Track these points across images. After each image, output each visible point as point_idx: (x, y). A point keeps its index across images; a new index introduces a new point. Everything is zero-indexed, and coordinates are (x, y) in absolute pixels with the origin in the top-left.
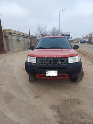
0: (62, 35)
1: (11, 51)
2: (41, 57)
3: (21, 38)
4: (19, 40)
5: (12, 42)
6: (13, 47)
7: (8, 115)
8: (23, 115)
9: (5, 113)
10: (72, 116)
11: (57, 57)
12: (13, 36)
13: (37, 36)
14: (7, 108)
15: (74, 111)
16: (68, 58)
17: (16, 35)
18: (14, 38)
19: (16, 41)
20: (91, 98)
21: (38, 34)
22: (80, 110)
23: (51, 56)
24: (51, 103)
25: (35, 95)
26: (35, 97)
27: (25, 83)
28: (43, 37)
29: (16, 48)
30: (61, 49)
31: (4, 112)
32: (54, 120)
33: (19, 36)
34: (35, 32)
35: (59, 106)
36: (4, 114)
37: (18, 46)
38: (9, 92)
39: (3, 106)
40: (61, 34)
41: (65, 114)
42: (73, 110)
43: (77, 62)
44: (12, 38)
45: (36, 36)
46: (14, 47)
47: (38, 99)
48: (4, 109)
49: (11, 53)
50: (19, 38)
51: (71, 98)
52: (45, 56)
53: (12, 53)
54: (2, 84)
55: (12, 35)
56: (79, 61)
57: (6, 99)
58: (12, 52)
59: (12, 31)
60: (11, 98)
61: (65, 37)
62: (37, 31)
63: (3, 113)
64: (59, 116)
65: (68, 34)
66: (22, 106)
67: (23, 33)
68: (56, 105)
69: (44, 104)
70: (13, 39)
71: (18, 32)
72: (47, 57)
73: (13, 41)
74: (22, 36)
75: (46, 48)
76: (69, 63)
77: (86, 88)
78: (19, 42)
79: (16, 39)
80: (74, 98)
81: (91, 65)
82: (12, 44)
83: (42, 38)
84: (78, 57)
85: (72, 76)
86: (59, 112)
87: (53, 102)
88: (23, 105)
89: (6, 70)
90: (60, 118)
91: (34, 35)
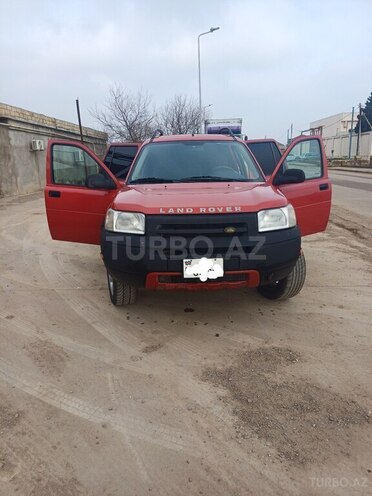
0: (210, 132)
1: (7, 192)
2: (161, 212)
3: (46, 138)
4: (38, 148)
5: (9, 155)
6: (13, 178)
7: (63, 407)
8: (116, 402)
9: (54, 403)
10: (275, 395)
11: (220, 211)
12: (11, 133)
13: (110, 132)
14: (52, 388)
15: (279, 382)
16: (256, 213)
17: (23, 127)
18: (17, 140)
19: (26, 154)
20: (331, 342)
21: (116, 122)
22: (298, 377)
23: (199, 208)
24: (203, 363)
25: (144, 345)
26: (146, 351)
27: (98, 308)
28: (155, 140)
29: (25, 183)
30: (227, 183)
31: (48, 401)
32: (221, 408)
33: (38, 134)
34: (101, 116)
35: (229, 371)
36: (50, 406)
37: (36, 173)
38: (46, 342)
39: (39, 383)
40: (206, 123)
41: (254, 391)
42: (277, 379)
43: (287, 226)
44: (10, 139)
45: (108, 132)
46: (19, 179)
47: (155, 356)
48: (44, 392)
49: (10, 204)
50: (37, 141)
51: (267, 346)
52: (175, 209)
53: (13, 201)
54: (12, 317)
55: (8, 128)
56: (292, 225)
57: (42, 363)
58: (10, 199)
59: (7, 112)
60: (60, 357)
61: (236, 140)
62: (109, 112)
63: (44, 404)
64: (235, 397)
65: (236, 125)
66: (106, 378)
67: (54, 121)
68: (220, 368)
69: (181, 369)
70: (12, 142)
71: (32, 114)
72: (182, 211)
73: (15, 153)
74: (49, 131)
75: (171, 182)
76: (260, 230)
77: (310, 314)
78: (36, 155)
79: (24, 144)
80: (276, 345)
81: (324, 240)
82: (10, 164)
83: (151, 142)
84: (289, 210)
85: (270, 278)
86: (232, 388)
87: (209, 361)
88: (109, 375)
89: (11, 269)
90: (239, 404)
91: (100, 127)
